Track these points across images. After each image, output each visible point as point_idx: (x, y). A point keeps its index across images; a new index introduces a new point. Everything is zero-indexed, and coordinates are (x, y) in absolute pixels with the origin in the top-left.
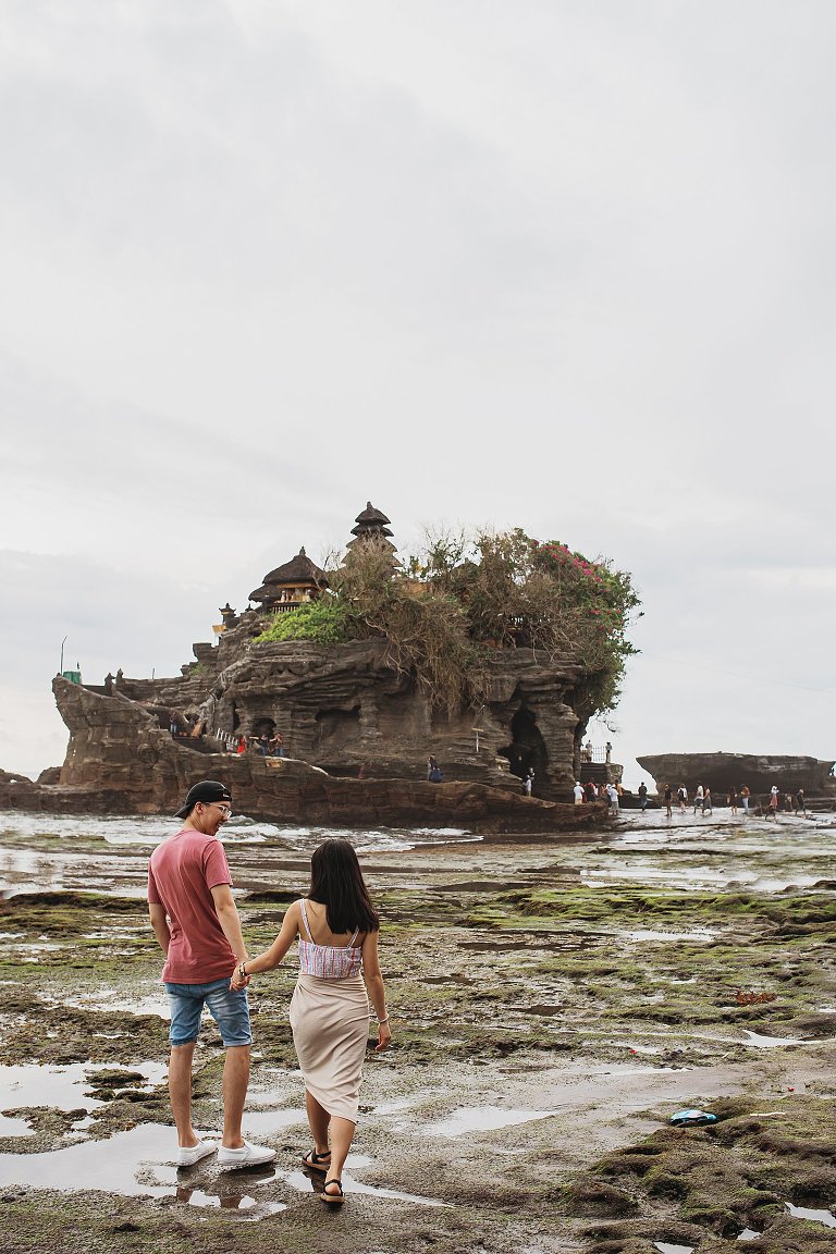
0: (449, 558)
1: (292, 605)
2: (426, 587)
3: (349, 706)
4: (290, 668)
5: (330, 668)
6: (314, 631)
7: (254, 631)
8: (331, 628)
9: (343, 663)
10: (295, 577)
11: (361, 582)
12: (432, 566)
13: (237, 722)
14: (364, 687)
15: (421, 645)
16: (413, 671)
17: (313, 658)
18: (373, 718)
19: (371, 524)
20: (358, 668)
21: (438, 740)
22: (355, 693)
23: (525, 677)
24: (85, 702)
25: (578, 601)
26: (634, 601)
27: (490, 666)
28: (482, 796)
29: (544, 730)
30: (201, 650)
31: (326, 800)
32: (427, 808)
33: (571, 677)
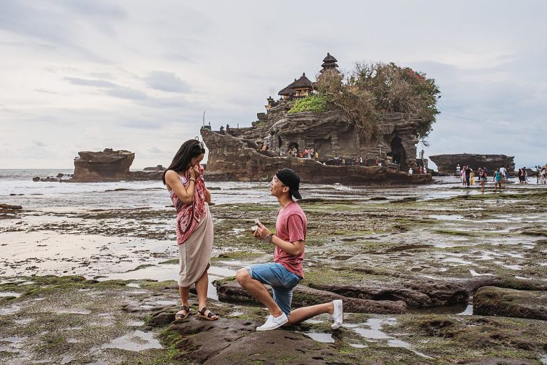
1: (301, 97)
3: (327, 137)
4: (305, 123)
6: (314, 107)
8: (320, 106)
9: (326, 120)
10: (301, 86)
14: (333, 129)
15: (357, 112)
16: (355, 123)
17: (314, 118)
18: (337, 142)
19: (330, 63)
20: (332, 122)
21: (364, 150)
22: (329, 132)
23: (398, 124)
24: (216, 138)
25: (418, 94)
26: (437, 91)
27: (384, 120)
28: (385, 171)
29: (405, 145)
30: (260, 116)
31: (321, 175)
32: (363, 177)
33: (417, 124)
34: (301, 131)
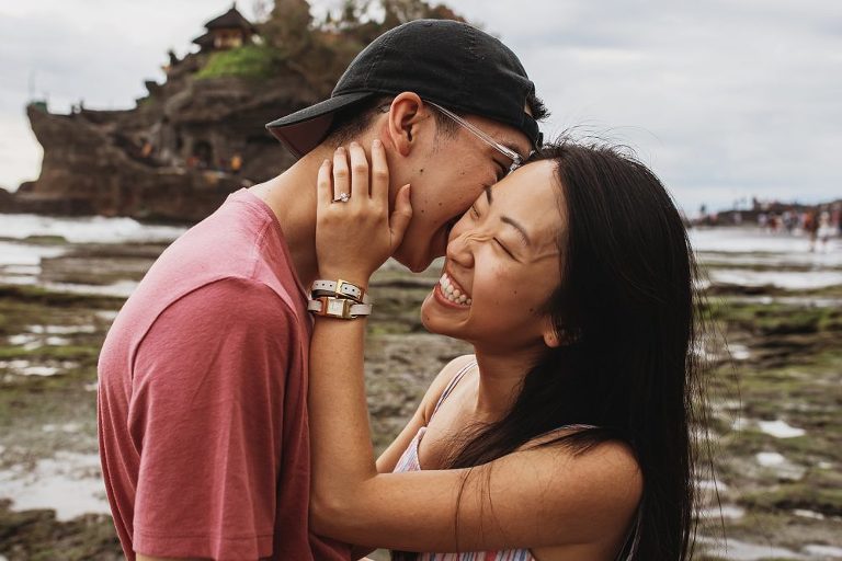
0: (357, 14)
1: (225, 48)
2: (338, 36)
4: (225, 100)
5: (256, 101)
6: (245, 70)
7: (194, 70)
8: (258, 68)
11: (284, 31)
12: (343, 19)
13: (179, 145)
17: (244, 92)
24: (52, 126)
30: (152, 86)
34: (215, 116)
